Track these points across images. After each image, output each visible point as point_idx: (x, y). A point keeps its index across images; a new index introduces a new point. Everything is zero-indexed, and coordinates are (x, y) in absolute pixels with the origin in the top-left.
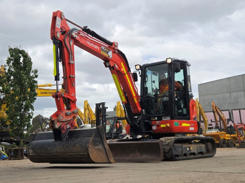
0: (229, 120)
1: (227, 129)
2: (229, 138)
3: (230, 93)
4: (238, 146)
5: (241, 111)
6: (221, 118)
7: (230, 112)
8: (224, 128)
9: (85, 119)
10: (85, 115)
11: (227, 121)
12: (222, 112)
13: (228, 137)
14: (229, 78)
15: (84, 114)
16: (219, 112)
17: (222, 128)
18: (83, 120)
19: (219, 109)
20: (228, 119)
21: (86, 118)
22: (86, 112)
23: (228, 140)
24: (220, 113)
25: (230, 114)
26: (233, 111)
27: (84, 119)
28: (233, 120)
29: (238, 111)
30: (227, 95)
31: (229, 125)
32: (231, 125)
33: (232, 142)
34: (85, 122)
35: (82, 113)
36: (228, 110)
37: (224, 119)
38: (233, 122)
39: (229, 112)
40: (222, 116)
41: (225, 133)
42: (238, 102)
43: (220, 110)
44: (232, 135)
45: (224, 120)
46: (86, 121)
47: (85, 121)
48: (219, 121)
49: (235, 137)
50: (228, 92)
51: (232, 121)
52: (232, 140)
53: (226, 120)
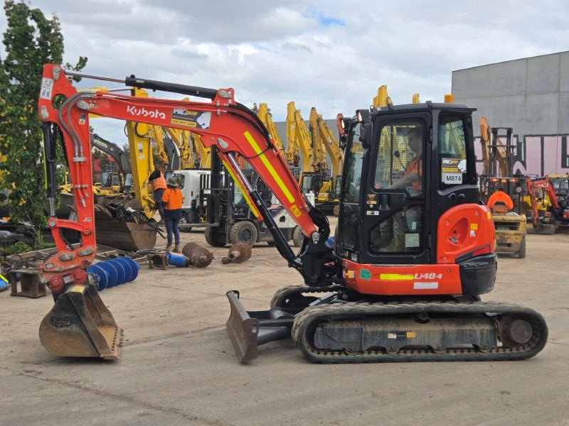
0: (514, 159)
3: (526, 95)
4: (531, 229)
5: (545, 138)
7: (521, 140)
9: (183, 143)
12: (502, 140)
14: (527, 59)
18: (178, 145)
21: (186, 141)
25: (519, 145)
26: (527, 138)
27: (181, 142)
28: (525, 159)
29: (539, 139)
30: (518, 100)
31: (514, 171)
32: (518, 171)
34: (184, 150)
36: (516, 136)
38: (524, 164)
39: (518, 140)
42: (540, 119)
46: (186, 147)
47: (183, 147)
50: (520, 94)
51: (521, 161)
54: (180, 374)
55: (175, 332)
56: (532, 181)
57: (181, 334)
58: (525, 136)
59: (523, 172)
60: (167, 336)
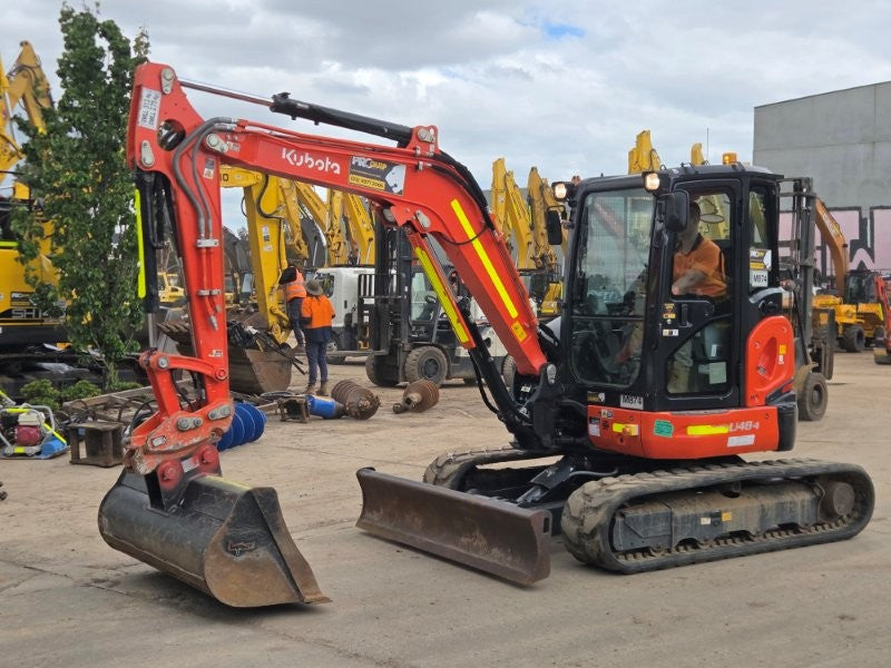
0: (855, 245)
1: (846, 279)
2: (851, 317)
3: (874, 143)
4: (883, 357)
6: (827, 238)
7: (866, 214)
8: (834, 274)
9: (332, 225)
10: (331, 211)
11: (848, 249)
12: (835, 214)
13: (847, 313)
14: (876, 85)
15: (328, 207)
16: (824, 216)
17: (828, 273)
18: (323, 227)
19: (823, 204)
20: (853, 242)
21: (336, 223)
22: (335, 198)
23: (846, 326)
24: (828, 222)
25: (862, 222)
26: (876, 212)
27: (327, 223)
28: (872, 244)
30: (861, 151)
31: (853, 266)
32: (862, 264)
33: (860, 335)
34: (333, 236)
35: (322, 203)
36: (858, 209)
37: (839, 243)
38: (871, 252)
39: (860, 214)
40: (833, 231)
41: (838, 300)
43: (828, 206)
44: (863, 307)
45: (841, 249)
46: (336, 232)
47: (330, 232)
48: (818, 248)
49: (874, 314)
50: (863, 142)
51: (866, 248)
52: (861, 328)
53: (845, 246)
54: (331, 586)
55: (322, 520)
56: (884, 279)
57: (332, 522)
58: (872, 209)
59: (870, 265)
60: (311, 527)
